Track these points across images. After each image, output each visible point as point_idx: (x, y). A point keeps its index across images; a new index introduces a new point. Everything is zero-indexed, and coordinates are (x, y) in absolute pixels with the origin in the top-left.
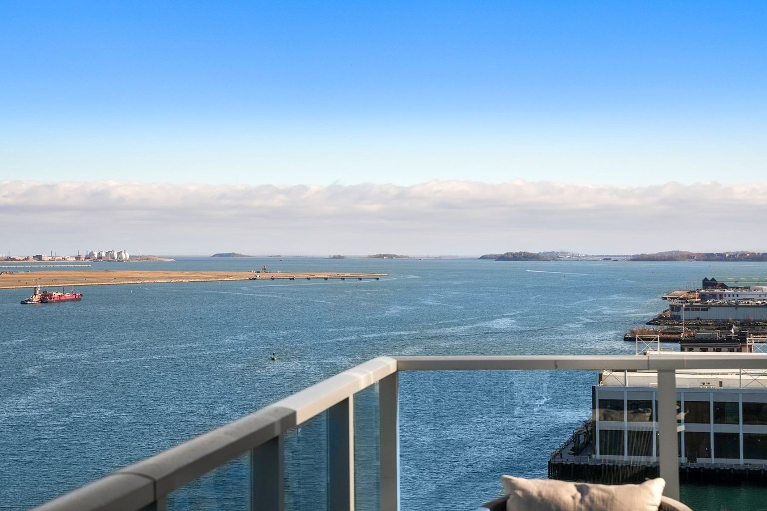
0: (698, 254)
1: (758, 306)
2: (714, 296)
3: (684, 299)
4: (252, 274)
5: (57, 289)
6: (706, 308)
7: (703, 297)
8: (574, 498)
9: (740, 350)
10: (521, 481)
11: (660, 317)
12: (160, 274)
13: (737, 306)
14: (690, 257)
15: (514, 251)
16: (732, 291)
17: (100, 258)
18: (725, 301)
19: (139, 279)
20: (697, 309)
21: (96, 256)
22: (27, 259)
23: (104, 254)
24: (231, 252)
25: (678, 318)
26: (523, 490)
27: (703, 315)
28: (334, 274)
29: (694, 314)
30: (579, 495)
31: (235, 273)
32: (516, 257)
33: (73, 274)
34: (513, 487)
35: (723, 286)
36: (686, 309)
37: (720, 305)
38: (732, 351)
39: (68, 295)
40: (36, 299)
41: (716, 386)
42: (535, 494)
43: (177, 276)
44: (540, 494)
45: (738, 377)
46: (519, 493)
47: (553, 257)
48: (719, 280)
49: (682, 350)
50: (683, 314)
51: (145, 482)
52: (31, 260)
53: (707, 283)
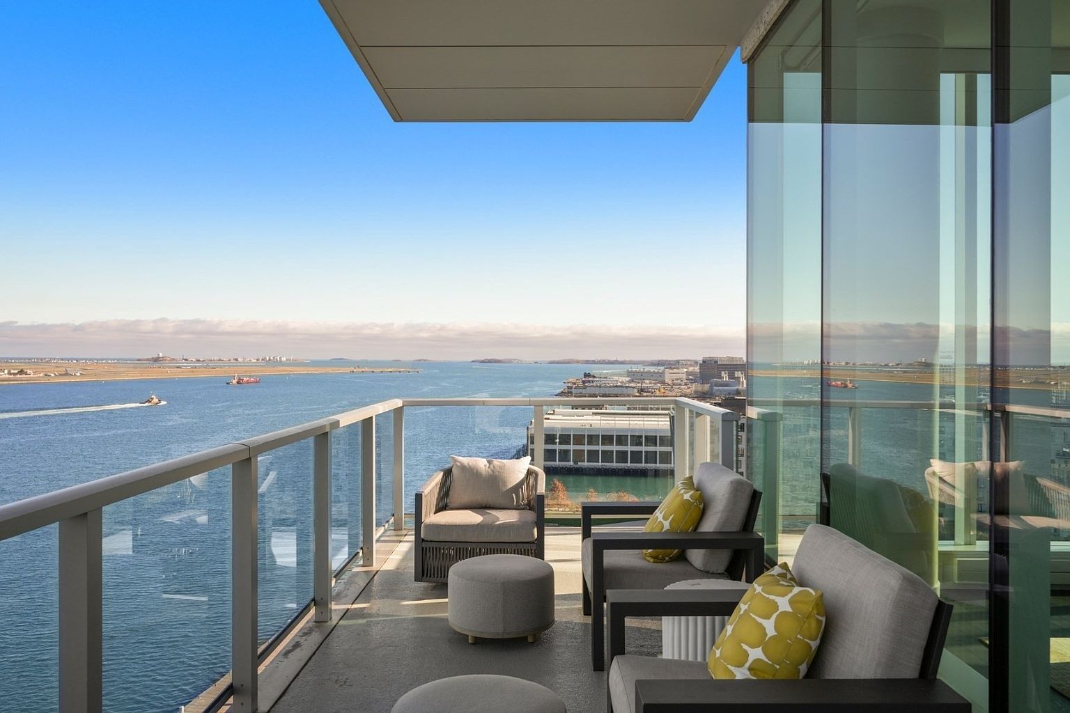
0: (582, 361)
1: (611, 387)
2: (589, 382)
3: (575, 383)
4: (352, 369)
5: (246, 376)
6: (585, 388)
7: (584, 382)
8: (485, 466)
9: (601, 409)
10: (460, 458)
11: (562, 392)
12: (302, 368)
13: (600, 387)
14: (578, 362)
15: (489, 358)
16: (598, 379)
17: (270, 360)
18: (594, 384)
19: (291, 371)
20: (580, 388)
21: (268, 359)
22: (230, 360)
23: (272, 358)
24: (340, 357)
25: (571, 393)
26: (460, 462)
27: (583, 391)
28: (395, 369)
29: (580, 391)
30: (488, 464)
31: (342, 369)
32: (490, 361)
33: (255, 368)
34: (456, 461)
35: (594, 377)
36: (575, 388)
37: (592, 386)
38: (597, 409)
39: (252, 379)
40: (235, 382)
41: (588, 427)
42: (466, 464)
43: (311, 370)
44: (468, 464)
45: (599, 422)
46: (458, 464)
47: (509, 361)
48: (592, 374)
49: (572, 409)
50: (573, 390)
51: (245, 447)
52: (232, 361)
53: (586, 375)
